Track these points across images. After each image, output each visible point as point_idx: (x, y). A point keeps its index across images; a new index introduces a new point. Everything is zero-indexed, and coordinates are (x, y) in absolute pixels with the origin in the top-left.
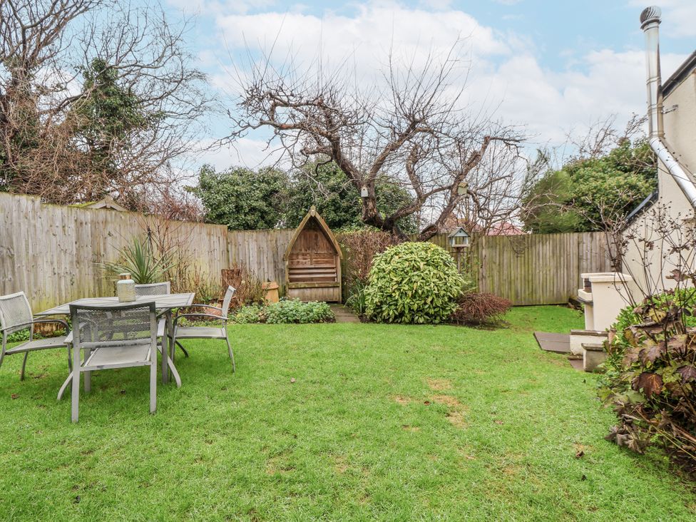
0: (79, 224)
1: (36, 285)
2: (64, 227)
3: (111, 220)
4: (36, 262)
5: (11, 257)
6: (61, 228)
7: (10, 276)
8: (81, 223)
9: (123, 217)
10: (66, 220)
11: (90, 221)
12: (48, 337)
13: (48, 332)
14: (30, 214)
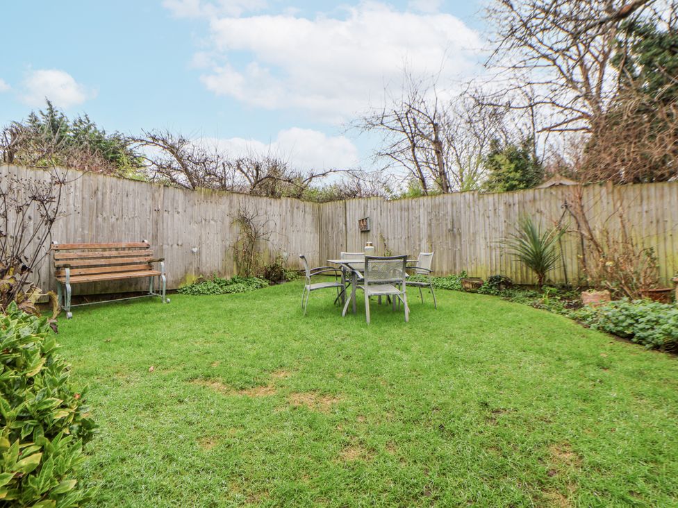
0: (508, 206)
1: (474, 254)
2: (495, 210)
3: (540, 197)
4: (475, 238)
5: (460, 234)
6: (493, 211)
7: (459, 247)
8: (510, 205)
9: (554, 193)
10: (497, 205)
11: (517, 202)
12: (468, 292)
13: (468, 288)
14: (471, 204)
